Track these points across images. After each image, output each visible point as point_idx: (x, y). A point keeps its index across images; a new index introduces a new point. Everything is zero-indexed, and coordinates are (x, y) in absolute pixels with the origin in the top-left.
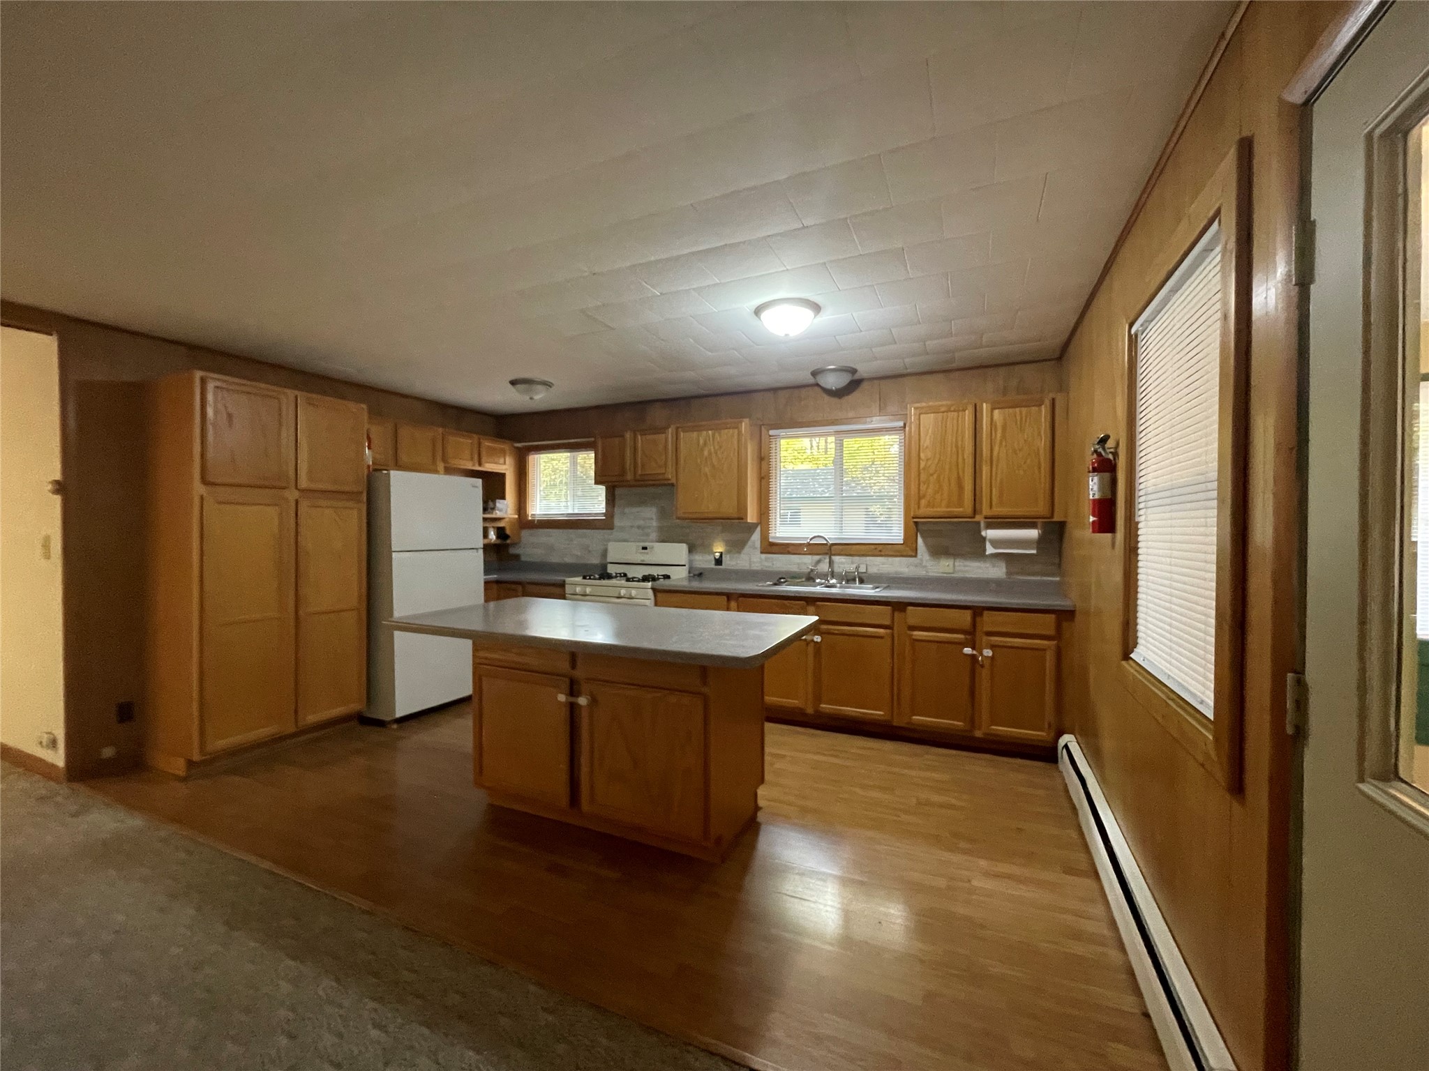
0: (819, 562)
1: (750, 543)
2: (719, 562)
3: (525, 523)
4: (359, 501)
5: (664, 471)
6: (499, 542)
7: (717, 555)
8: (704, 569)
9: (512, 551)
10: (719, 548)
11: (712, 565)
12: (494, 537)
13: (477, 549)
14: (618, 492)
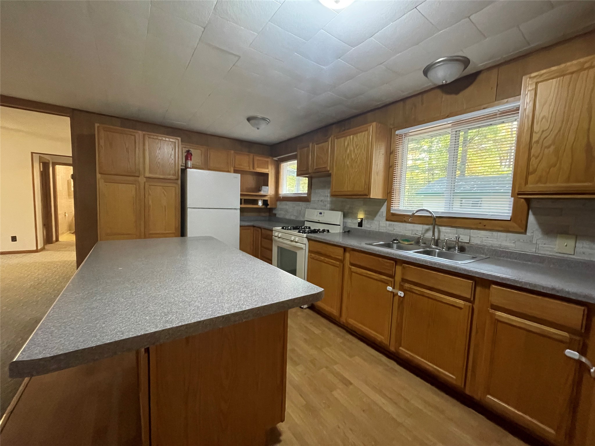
0: (427, 230)
1: (379, 213)
2: (360, 224)
3: (278, 198)
4: (176, 183)
5: (326, 166)
6: (263, 207)
7: (359, 220)
8: (352, 228)
9: (274, 212)
10: (361, 216)
11: (356, 226)
12: (261, 204)
13: (237, 209)
14: (314, 180)
